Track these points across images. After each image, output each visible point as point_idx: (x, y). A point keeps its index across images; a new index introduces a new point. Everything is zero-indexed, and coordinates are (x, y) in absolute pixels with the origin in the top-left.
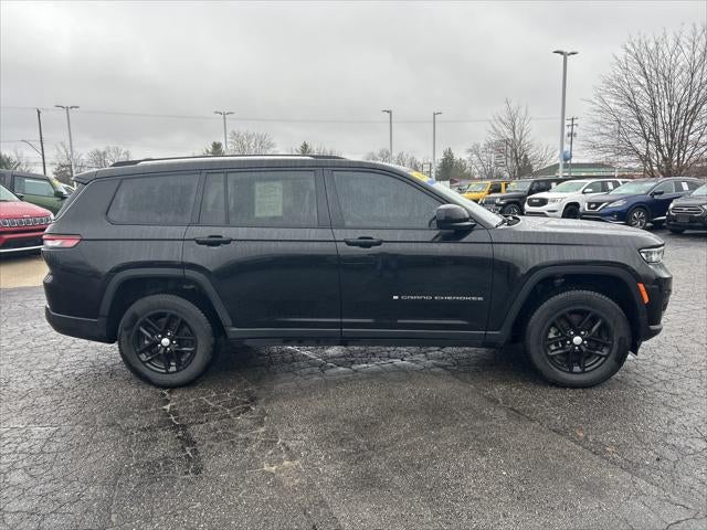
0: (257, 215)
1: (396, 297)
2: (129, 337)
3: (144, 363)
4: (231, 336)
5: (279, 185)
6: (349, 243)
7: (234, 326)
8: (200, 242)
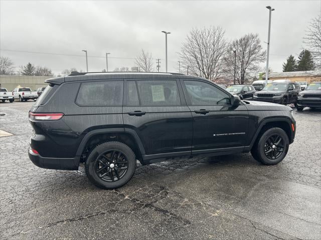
0: (154, 100)
1: (214, 135)
2: (93, 165)
3: (101, 177)
4: (144, 159)
5: (162, 86)
6: (197, 112)
7: (146, 154)
8: (130, 114)
